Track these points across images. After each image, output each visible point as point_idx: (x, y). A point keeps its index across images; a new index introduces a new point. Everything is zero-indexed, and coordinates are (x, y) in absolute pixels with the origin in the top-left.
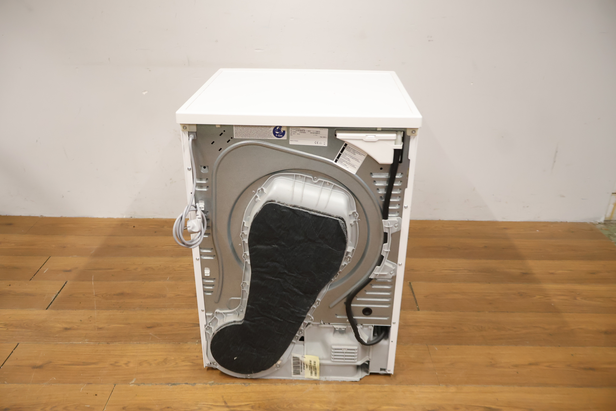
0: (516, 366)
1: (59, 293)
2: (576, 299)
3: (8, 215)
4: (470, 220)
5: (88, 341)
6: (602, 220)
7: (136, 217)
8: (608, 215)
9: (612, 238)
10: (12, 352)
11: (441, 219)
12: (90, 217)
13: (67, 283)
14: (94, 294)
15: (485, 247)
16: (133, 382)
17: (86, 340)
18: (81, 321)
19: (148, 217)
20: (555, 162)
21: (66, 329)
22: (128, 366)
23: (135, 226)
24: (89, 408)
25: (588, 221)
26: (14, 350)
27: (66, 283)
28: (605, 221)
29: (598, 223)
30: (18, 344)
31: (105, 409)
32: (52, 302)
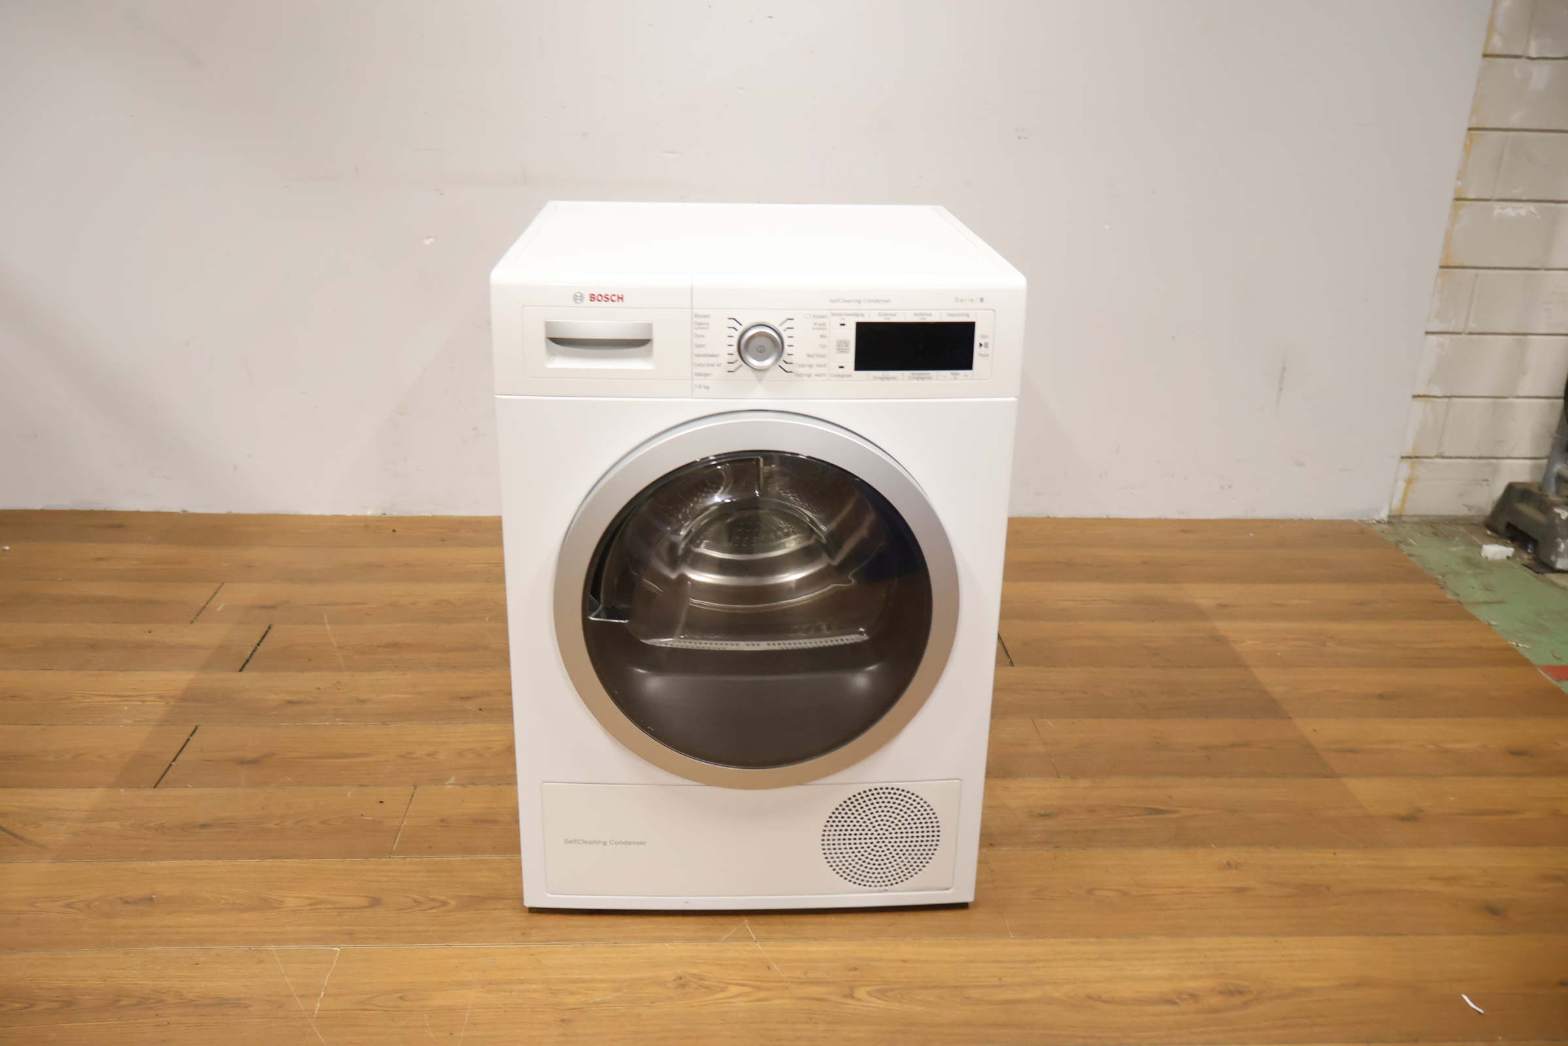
0: (1205, 748)
1: (258, 645)
2: (1325, 645)
3: (108, 509)
4: (1110, 517)
5: (341, 722)
6: (1384, 515)
7: (395, 514)
8: (1396, 503)
9: (1402, 546)
10: (188, 740)
11: (1051, 515)
12: (292, 514)
13: (273, 628)
14: (336, 646)
15: (1144, 563)
16: (452, 781)
17: (338, 719)
18: (319, 689)
19: (422, 514)
20: (1281, 390)
21: (291, 702)
22: (436, 758)
23: (396, 529)
24: (373, 821)
25: (1355, 518)
26: (191, 735)
27: (269, 628)
28: (1389, 516)
29: (1375, 522)
30: (197, 727)
31: (405, 823)
32: (248, 661)
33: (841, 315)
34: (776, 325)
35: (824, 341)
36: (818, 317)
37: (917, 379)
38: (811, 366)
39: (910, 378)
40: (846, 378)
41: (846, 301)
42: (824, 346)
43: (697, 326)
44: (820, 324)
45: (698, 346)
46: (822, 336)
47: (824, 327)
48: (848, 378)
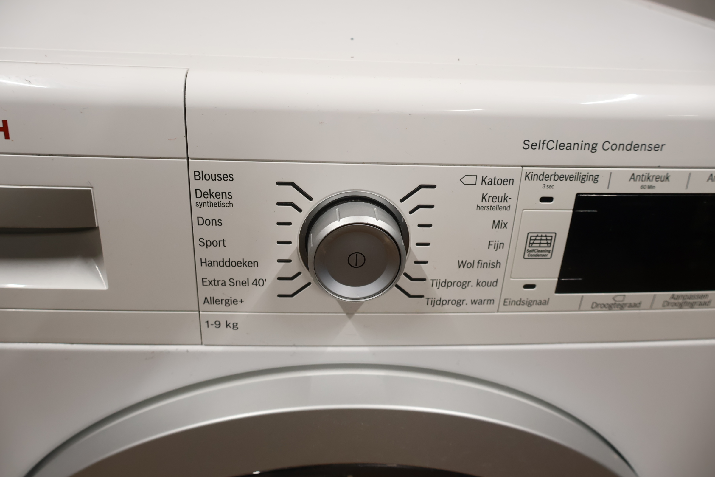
33: (545, 177)
34: (393, 199)
35: (500, 235)
36: (493, 182)
37: (681, 306)
38: (464, 285)
39: (667, 304)
40: (535, 307)
41: (561, 146)
42: (499, 246)
43: (202, 200)
44: (494, 198)
45: (207, 244)
46: (496, 225)
47: (502, 204)
48: (542, 307)
